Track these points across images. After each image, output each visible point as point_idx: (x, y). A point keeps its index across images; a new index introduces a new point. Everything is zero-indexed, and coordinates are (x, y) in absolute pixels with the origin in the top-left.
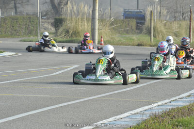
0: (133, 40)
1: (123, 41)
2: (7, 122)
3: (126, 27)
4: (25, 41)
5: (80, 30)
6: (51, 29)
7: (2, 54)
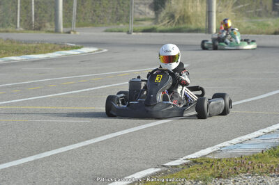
0: (268, 25)
1: (254, 27)
2: (86, 147)
3: (257, 7)
4: (111, 31)
5: (190, 14)
6: (148, 13)
7: (79, 50)
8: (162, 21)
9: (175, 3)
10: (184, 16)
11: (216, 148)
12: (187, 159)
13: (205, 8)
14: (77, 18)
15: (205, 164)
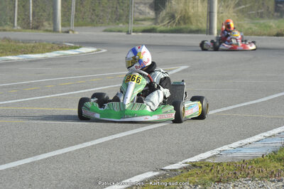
0: (270, 27)
1: (255, 28)
2: (83, 149)
3: (259, 8)
4: (111, 31)
5: (190, 14)
6: (149, 13)
7: (77, 50)
8: (162, 22)
9: (176, 3)
10: (184, 17)
11: (215, 152)
12: (186, 163)
13: (206, 8)
14: (75, 17)
15: (204, 168)
